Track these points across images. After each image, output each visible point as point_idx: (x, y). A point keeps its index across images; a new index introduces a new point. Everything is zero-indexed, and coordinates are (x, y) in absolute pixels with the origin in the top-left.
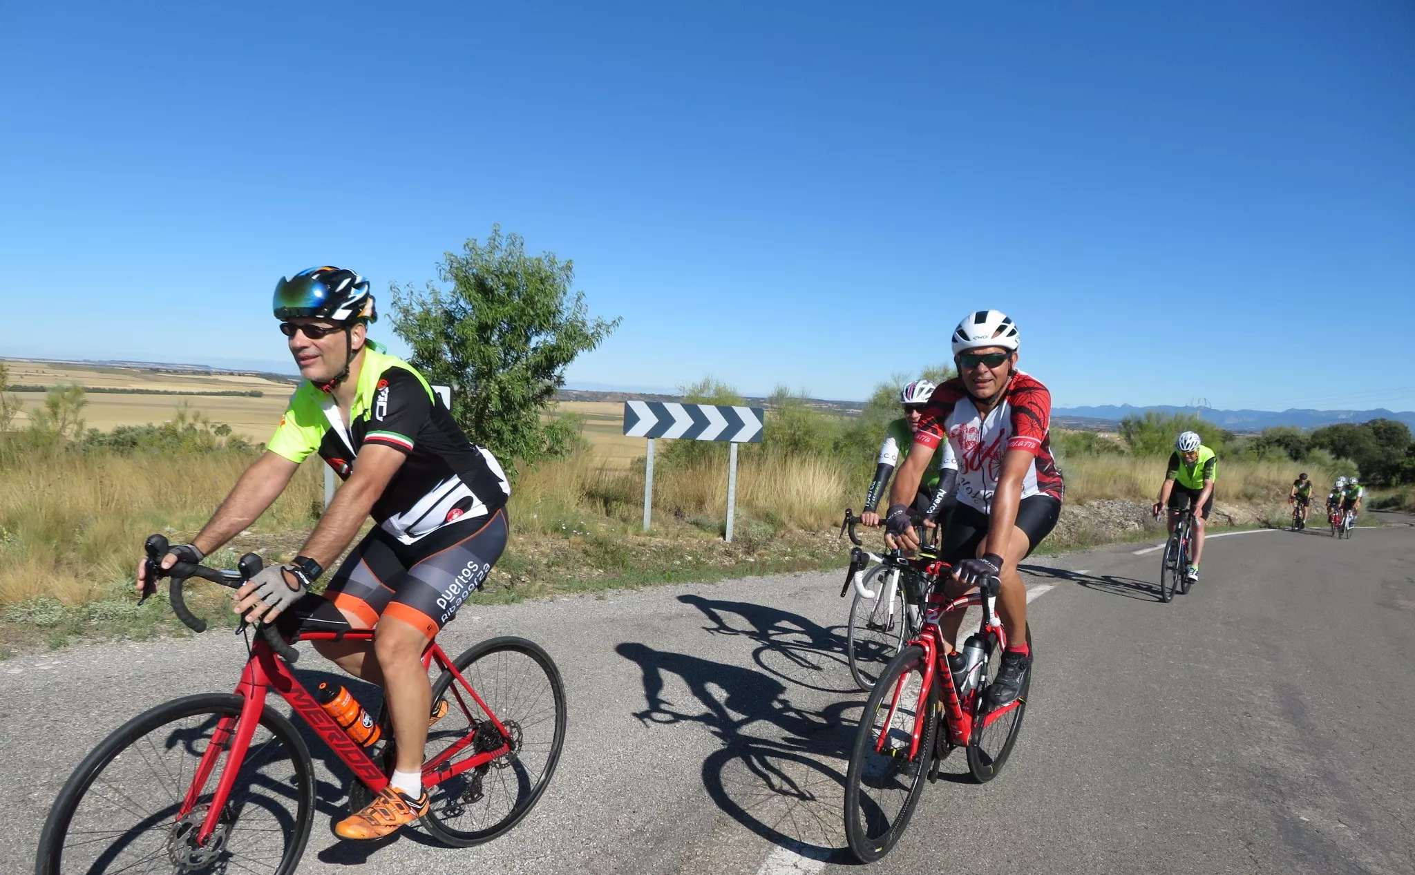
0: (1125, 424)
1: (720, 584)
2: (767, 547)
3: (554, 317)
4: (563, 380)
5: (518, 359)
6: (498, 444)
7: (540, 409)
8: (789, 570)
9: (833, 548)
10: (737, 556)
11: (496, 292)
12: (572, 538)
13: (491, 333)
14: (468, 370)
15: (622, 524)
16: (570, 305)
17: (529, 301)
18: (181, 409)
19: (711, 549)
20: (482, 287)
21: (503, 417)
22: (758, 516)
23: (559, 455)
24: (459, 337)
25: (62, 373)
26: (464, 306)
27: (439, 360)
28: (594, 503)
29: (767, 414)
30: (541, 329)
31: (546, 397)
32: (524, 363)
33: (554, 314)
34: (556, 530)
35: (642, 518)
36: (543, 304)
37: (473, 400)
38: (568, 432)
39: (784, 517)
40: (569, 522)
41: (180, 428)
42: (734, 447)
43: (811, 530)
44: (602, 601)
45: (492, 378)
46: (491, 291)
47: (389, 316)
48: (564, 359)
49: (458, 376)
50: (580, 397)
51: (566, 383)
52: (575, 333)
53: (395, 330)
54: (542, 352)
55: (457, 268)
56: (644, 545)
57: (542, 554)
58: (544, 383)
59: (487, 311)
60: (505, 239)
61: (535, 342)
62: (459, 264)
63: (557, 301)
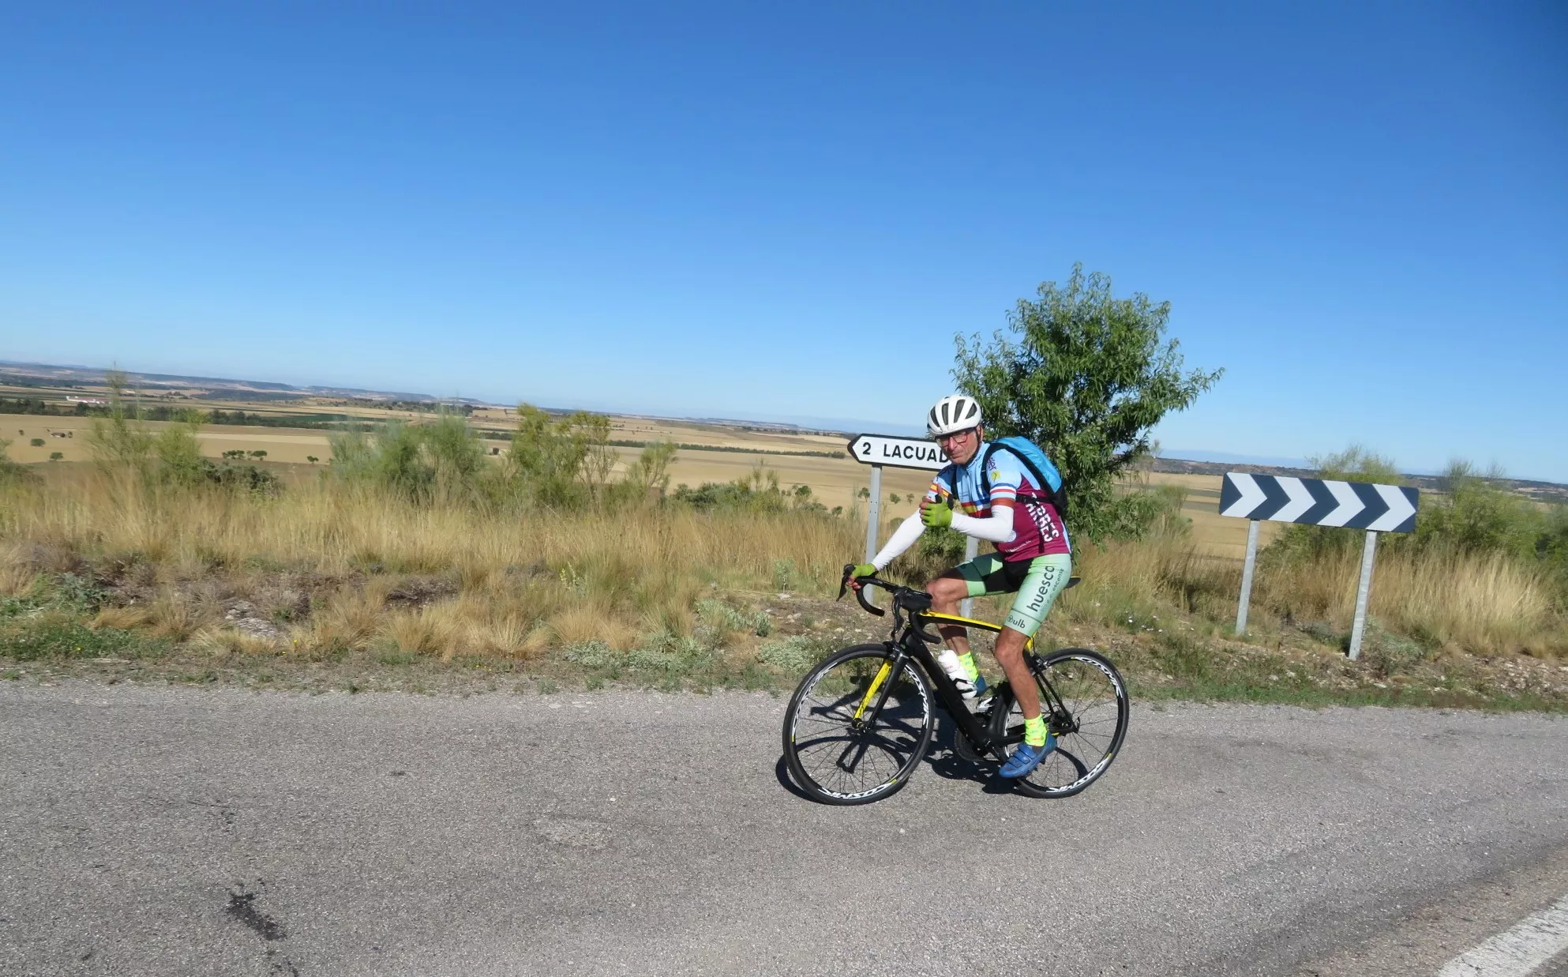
1: (1327, 711)
2: (1410, 672)
3: (1141, 369)
4: (1146, 444)
5: (1094, 419)
7: (1116, 478)
8: (1434, 705)
9: (1515, 683)
10: (1360, 679)
11: (1072, 341)
12: (1140, 634)
13: (1063, 389)
14: (1035, 430)
15: (1208, 623)
16: (1161, 355)
17: (1112, 351)
18: (756, 468)
19: (1325, 666)
20: (1057, 337)
22: (1403, 630)
24: (1027, 393)
25: (666, 430)
26: (1035, 357)
27: (1003, 419)
29: (1426, 497)
30: (1124, 384)
31: (1124, 466)
32: (1100, 423)
33: (1140, 366)
34: (1121, 622)
36: (1129, 355)
39: (1442, 634)
40: (1139, 614)
42: (1371, 536)
43: (1486, 657)
44: (1160, 713)
45: (1059, 440)
46: (1068, 338)
48: (1148, 419)
51: (1150, 448)
52: (1164, 389)
54: (1123, 411)
55: (1030, 316)
56: (1232, 652)
58: (1122, 448)
59: (1060, 362)
60: (1087, 280)
61: (1117, 398)
62: (1033, 310)
63: (1147, 349)
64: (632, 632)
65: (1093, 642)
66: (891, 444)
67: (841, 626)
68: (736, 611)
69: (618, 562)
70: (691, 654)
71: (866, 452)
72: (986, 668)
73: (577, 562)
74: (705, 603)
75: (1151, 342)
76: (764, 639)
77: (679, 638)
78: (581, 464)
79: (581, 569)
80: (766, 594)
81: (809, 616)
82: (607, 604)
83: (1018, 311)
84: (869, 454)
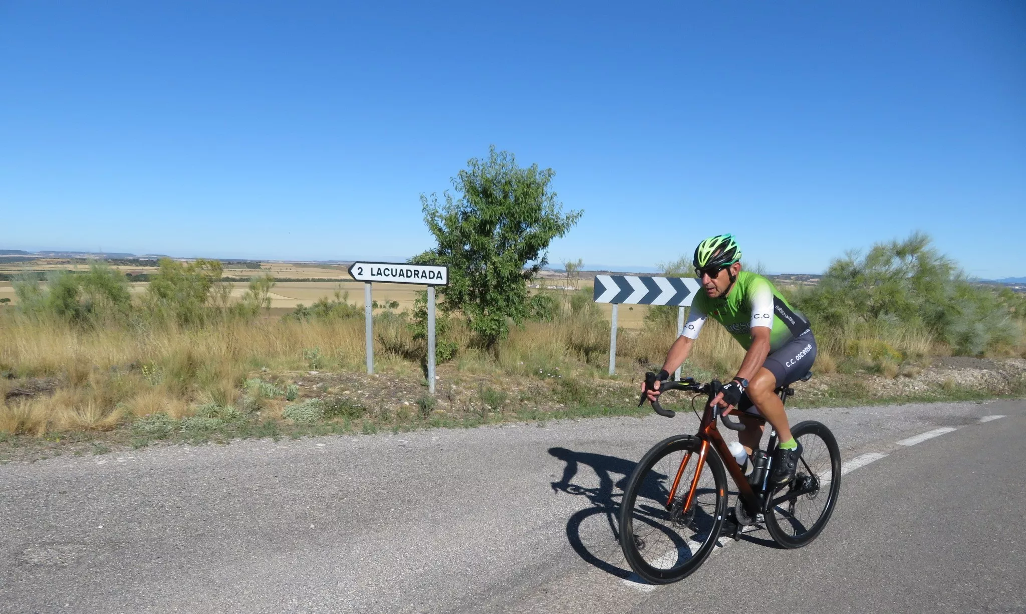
3: (536, 213)
4: (546, 259)
6: (495, 309)
11: (495, 196)
12: (547, 380)
13: (492, 227)
17: (518, 202)
20: (485, 193)
22: (710, 365)
28: (579, 354)
32: (513, 248)
33: (536, 211)
34: (536, 373)
35: (608, 368)
36: (529, 203)
37: (480, 277)
39: (728, 366)
40: (547, 367)
42: (682, 310)
45: (488, 260)
46: (491, 195)
48: (542, 244)
51: (549, 262)
52: (551, 224)
54: (525, 240)
55: (467, 180)
56: (604, 386)
57: (521, 391)
58: (530, 264)
60: (499, 156)
62: (468, 176)
63: (539, 200)
65: (517, 387)
66: (376, 268)
67: (348, 390)
71: (360, 274)
75: (540, 195)
76: (292, 403)
78: (208, 294)
80: (301, 372)
81: (328, 385)
83: (458, 178)
84: (362, 274)
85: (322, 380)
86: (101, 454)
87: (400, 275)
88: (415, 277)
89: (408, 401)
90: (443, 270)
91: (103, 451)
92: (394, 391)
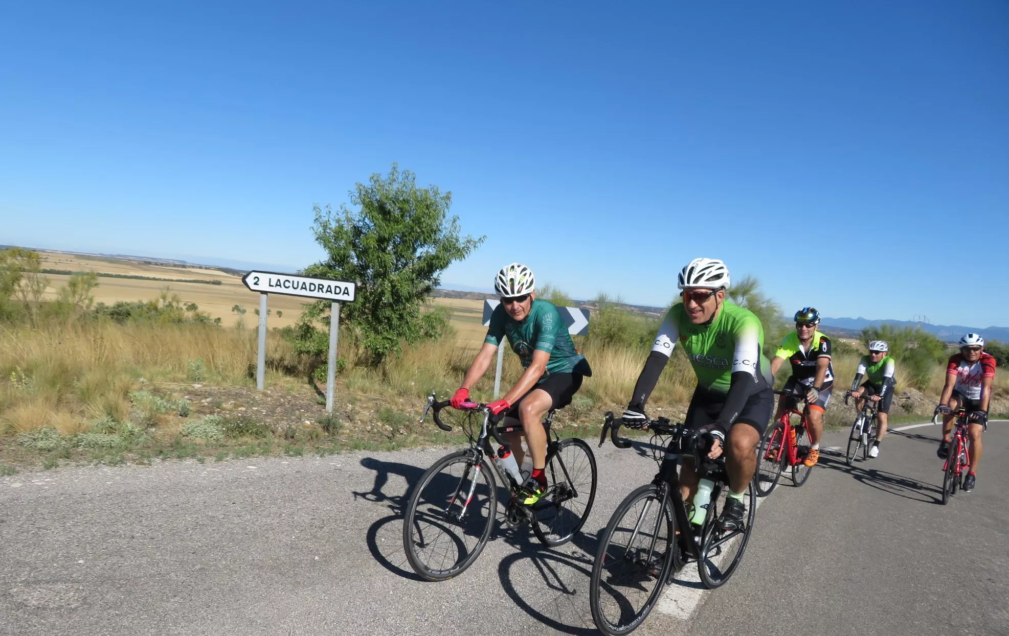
0: (865, 333)
2: (588, 416)
3: (435, 234)
4: (439, 281)
5: (405, 265)
6: (388, 328)
7: (421, 302)
11: (392, 214)
13: (387, 245)
14: (369, 271)
16: (447, 226)
17: (418, 221)
18: (164, 292)
20: (383, 210)
21: (392, 307)
23: (433, 338)
24: (363, 246)
25: (84, 262)
26: (368, 223)
27: (348, 263)
28: (457, 375)
29: (592, 314)
30: (425, 242)
31: (426, 295)
32: (411, 267)
33: (435, 232)
35: (493, 388)
36: (428, 224)
37: (371, 294)
38: (441, 321)
39: (601, 393)
40: (438, 389)
41: (161, 305)
45: (386, 278)
46: (389, 212)
47: (313, 228)
48: (441, 265)
49: (361, 275)
50: (448, 295)
51: (441, 284)
52: (450, 247)
53: (317, 239)
54: (425, 260)
55: (364, 195)
57: (417, 412)
58: (425, 283)
59: (385, 227)
60: (401, 174)
61: (420, 251)
62: (366, 191)
63: (438, 222)
64: (78, 419)
65: (412, 408)
66: (274, 278)
67: (242, 406)
68: (162, 399)
69: (61, 365)
70: (129, 433)
71: (256, 284)
72: (346, 430)
73: (24, 365)
74: (137, 394)
75: (441, 216)
76: (186, 419)
77: (119, 422)
78: (17, 288)
79: (29, 371)
80: (183, 385)
81: (218, 400)
82: (54, 399)
83: (357, 192)
84: (258, 284)
85: (210, 395)
86: (9, 475)
87: (302, 288)
88: (318, 291)
89: (308, 420)
90: (351, 287)
91: (11, 472)
92: (292, 409)
